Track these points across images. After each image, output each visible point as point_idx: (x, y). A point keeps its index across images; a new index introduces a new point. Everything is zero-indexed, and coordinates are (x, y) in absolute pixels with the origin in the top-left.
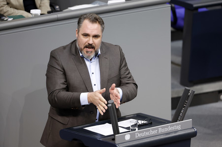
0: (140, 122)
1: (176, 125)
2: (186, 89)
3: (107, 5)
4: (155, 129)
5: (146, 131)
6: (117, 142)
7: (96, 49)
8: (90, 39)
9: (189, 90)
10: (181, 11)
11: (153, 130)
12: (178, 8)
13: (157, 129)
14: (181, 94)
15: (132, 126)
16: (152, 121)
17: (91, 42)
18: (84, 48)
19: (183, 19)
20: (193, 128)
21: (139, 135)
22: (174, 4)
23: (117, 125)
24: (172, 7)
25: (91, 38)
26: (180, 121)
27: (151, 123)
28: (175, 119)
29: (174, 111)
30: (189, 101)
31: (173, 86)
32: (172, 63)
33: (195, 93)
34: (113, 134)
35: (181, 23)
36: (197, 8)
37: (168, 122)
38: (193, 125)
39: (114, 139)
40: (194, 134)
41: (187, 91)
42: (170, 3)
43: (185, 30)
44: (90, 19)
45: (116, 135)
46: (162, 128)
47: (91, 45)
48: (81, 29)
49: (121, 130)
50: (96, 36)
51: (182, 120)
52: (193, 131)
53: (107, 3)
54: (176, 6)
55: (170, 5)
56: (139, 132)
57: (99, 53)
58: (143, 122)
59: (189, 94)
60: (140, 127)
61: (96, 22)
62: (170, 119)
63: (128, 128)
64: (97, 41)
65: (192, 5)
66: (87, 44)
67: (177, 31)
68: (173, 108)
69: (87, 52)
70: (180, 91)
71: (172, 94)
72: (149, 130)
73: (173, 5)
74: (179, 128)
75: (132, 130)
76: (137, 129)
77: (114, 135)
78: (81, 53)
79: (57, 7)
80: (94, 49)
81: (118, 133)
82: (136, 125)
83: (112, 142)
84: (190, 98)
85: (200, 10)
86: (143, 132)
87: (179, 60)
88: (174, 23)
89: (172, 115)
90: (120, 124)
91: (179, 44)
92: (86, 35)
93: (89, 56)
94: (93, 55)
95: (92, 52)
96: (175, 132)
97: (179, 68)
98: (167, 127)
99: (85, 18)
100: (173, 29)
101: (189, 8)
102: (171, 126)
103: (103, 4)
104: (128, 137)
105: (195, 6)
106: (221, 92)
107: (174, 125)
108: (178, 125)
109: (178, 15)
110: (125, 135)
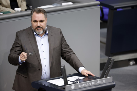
0: (81, 78)
1: (103, 80)
2: (109, 58)
3: (61, 6)
4: (90, 82)
5: (84, 83)
6: (67, 89)
9: (111, 59)
10: (106, 10)
11: (88, 83)
13: (91, 82)
14: (106, 61)
15: (76, 80)
17: (39, 25)
19: (108, 15)
20: (113, 82)
21: (80, 86)
24: (101, 8)
25: (39, 22)
26: (105, 77)
28: (102, 76)
29: (102, 72)
30: (110, 66)
31: (101, 56)
32: (101, 42)
33: (115, 60)
35: (106, 17)
36: (116, 9)
37: (98, 78)
38: (113, 80)
39: (64, 88)
40: (114, 86)
41: (110, 59)
42: (100, 5)
43: (108, 22)
44: (36, 11)
45: (66, 86)
46: (94, 82)
49: (69, 83)
50: (41, 21)
51: (107, 77)
52: (113, 84)
53: (61, 4)
54: (104, 7)
55: (100, 7)
56: (80, 84)
59: (111, 61)
62: (99, 76)
63: (73, 82)
65: (113, 7)
66: (37, 26)
67: (104, 23)
68: (101, 69)
70: (105, 59)
71: (100, 61)
72: (86, 83)
73: (102, 7)
74: (104, 82)
75: (76, 83)
76: (79, 82)
77: (65, 86)
79: (31, 7)
81: (67, 84)
82: (78, 79)
83: (64, 90)
84: (112, 64)
85: (118, 10)
86: (82, 84)
87: (105, 40)
88: (102, 18)
89: (100, 74)
90: (68, 79)
91: (105, 30)
92: (36, 21)
93: (39, 32)
94: (41, 31)
96: (102, 84)
97: (105, 45)
98: (97, 81)
100: (101, 22)
101: (111, 8)
102: (99, 81)
103: (59, 5)
104: (73, 87)
105: (115, 7)
106: (130, 60)
107: (101, 80)
108: (104, 80)
109: (104, 13)
110: (72, 86)
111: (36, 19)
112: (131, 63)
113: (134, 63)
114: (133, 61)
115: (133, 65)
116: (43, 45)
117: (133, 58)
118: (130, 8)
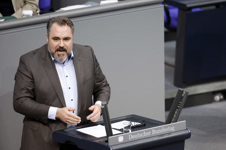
0: (134, 124)
1: (170, 126)
2: (179, 90)
3: (100, 6)
4: (148, 131)
5: (140, 133)
6: (110, 143)
7: (68, 52)
8: (60, 42)
9: (183, 91)
10: (174, 12)
11: (146, 132)
12: (171, 8)
13: (151, 130)
14: (175, 95)
15: (125, 128)
16: (145, 123)
17: (62, 45)
18: (56, 52)
19: (177, 19)
20: (187, 129)
21: (132, 137)
22: (168, 4)
23: (110, 126)
24: (165, 7)
25: (62, 41)
26: (173, 122)
27: (145, 125)
28: (169, 121)
29: (168, 113)
30: (182, 103)
31: (167, 88)
32: (166, 64)
33: (189, 94)
34: (106, 135)
35: (174, 23)
36: (191, 8)
37: (162, 124)
38: (186, 126)
39: (107, 141)
40: (188, 136)
41: (180, 92)
42: (163, 3)
43: (178, 30)
44: (58, 22)
45: (110, 137)
46: (156, 129)
47: (62, 48)
48: (50, 33)
49: (114, 132)
50: (66, 39)
51: (176, 122)
52: (186, 132)
53: (100, 3)
54: (170, 6)
55: (163, 6)
56: (133, 134)
57: (72, 55)
58: (136, 124)
59: (183, 95)
60: (134, 128)
61: (64, 24)
62: (164, 120)
63: (121, 130)
64: (68, 44)
65: (185, 5)
66: (58, 47)
67: (170, 32)
68: (167, 109)
69: (59, 55)
70: (174, 92)
71: (165, 96)
72: (143, 132)
73: (166, 5)
74: (173, 129)
75: (126, 132)
76: (130, 131)
77: (107, 137)
78: (53, 57)
80: (66, 52)
81: (112, 135)
82: (129, 126)
83: (106, 144)
84: (184, 100)
85: (194, 10)
86: (137, 133)
87: (172, 61)
88: (168, 23)
89: (166, 116)
90: (113, 125)
91: (173, 44)
92: (57, 39)
93: (61, 60)
94: (65, 58)
95: (63, 55)
96: (169, 134)
97: (173, 69)
98: (161, 128)
99: (53, 22)
100: (166, 30)
101: (182, 8)
102: (164, 127)
103: (96, 4)
104: (121, 139)
105: (188, 6)
106: (215, 93)
107: (167, 127)
108: (172, 126)
109: (171, 15)
110: (119, 136)
111: (58, 35)
112: (217, 98)
113: (222, 97)
114: (220, 94)
115: (221, 100)
116: (67, 76)
117: (220, 89)
118: (214, 7)
